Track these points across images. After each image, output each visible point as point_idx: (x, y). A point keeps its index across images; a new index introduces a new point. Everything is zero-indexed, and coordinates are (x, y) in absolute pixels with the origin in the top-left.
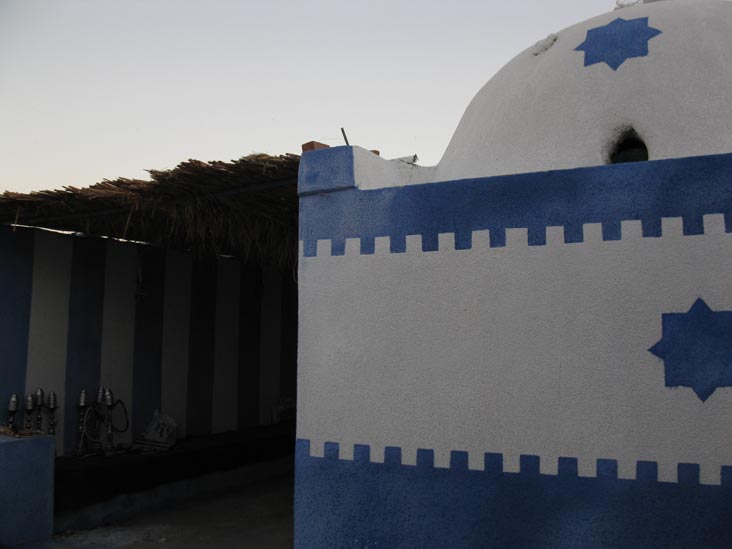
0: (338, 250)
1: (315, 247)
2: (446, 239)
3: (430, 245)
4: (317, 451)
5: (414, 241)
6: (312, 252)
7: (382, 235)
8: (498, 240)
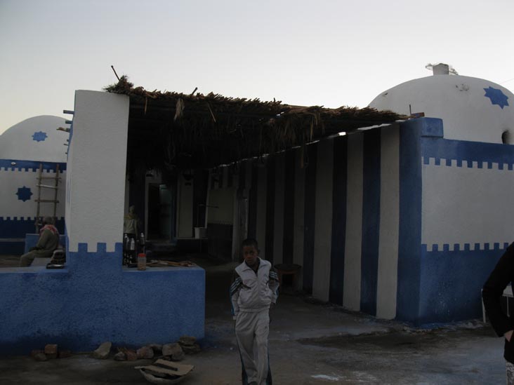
0: (438, 163)
1: (428, 161)
2: (475, 164)
3: (470, 165)
4: (430, 249)
5: (465, 163)
6: (427, 162)
7: (454, 159)
8: (490, 166)
